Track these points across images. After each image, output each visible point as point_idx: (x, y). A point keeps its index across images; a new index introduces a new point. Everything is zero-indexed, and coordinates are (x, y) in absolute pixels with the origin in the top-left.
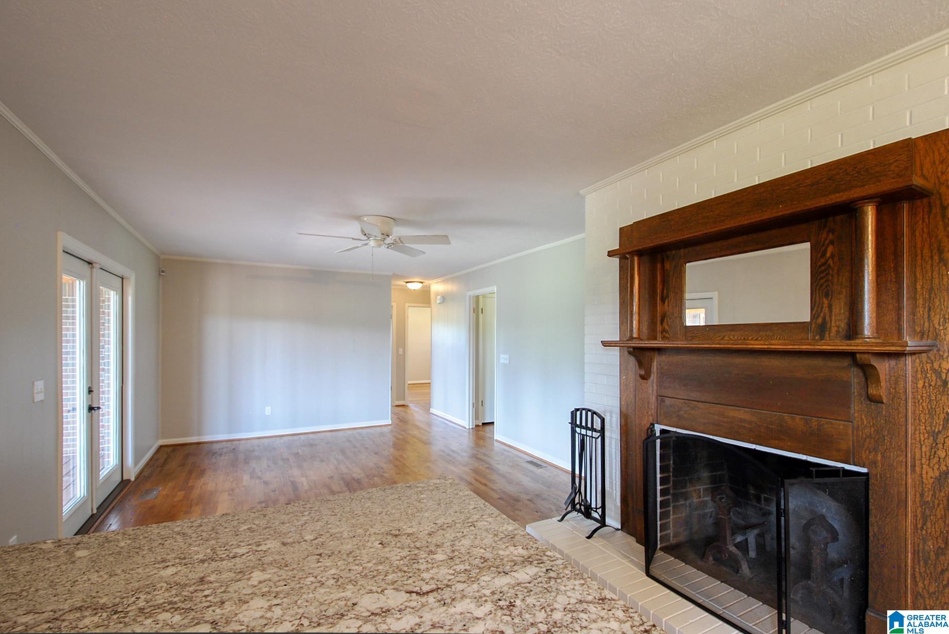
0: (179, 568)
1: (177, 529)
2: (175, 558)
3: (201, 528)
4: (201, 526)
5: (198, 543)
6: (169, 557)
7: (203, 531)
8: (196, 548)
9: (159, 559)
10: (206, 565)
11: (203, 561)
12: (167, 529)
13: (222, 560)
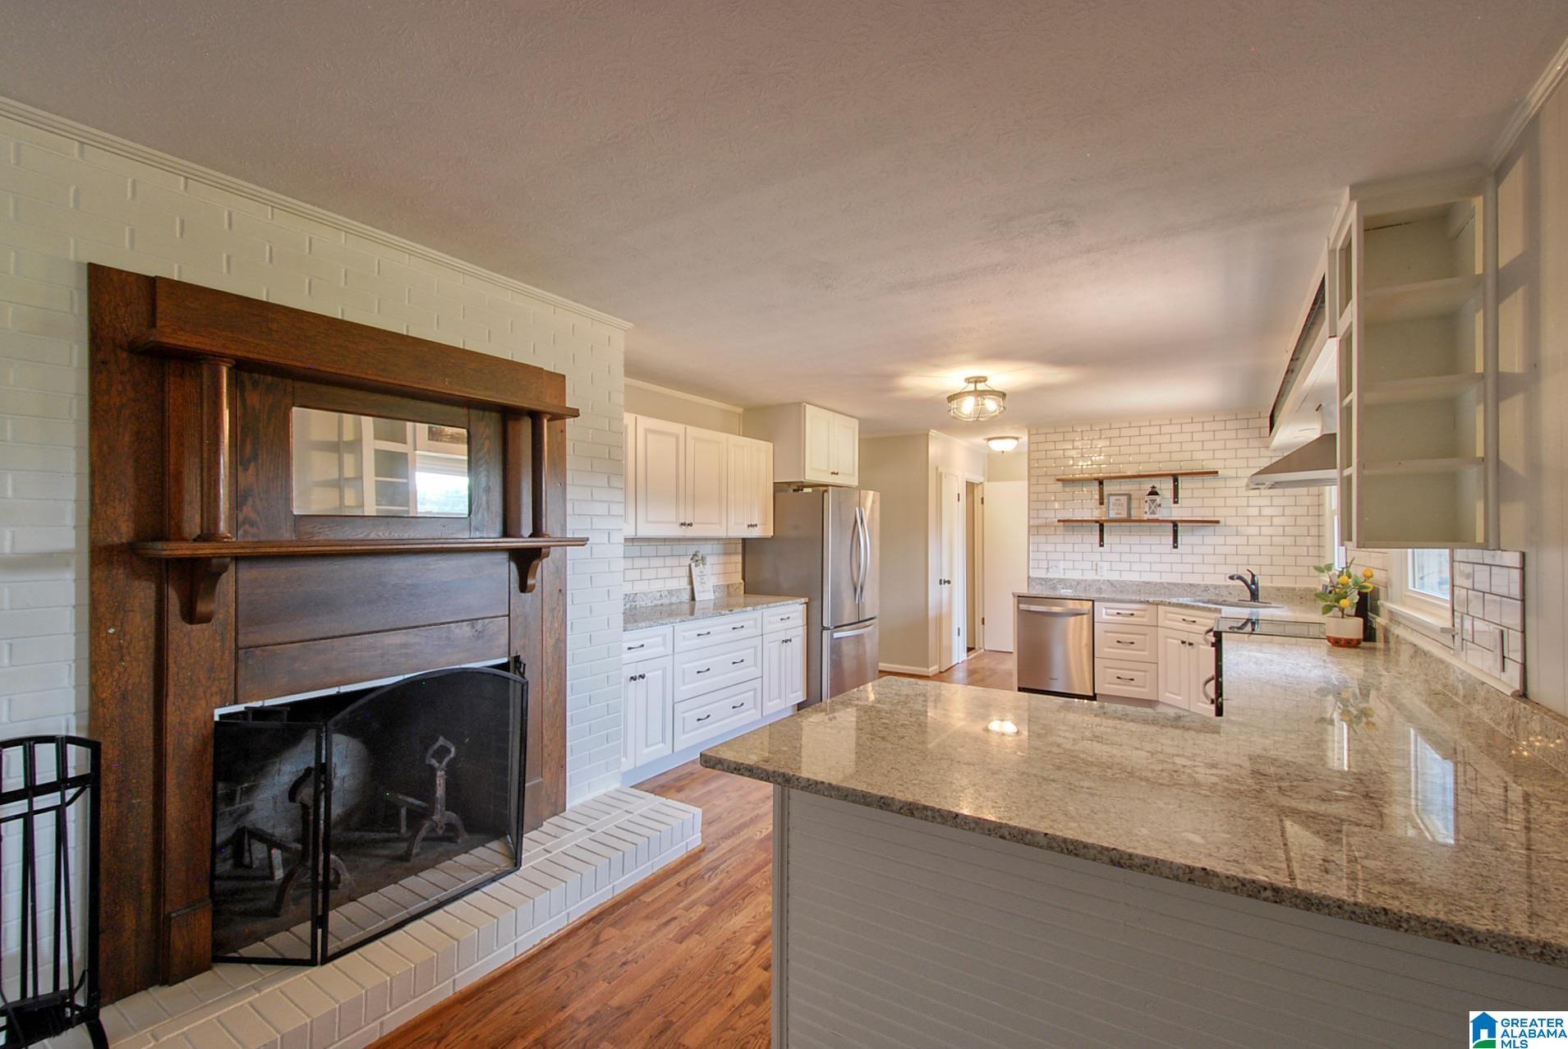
0: (1077, 783)
1: (1074, 825)
2: (1080, 793)
3: (1042, 814)
4: (1042, 817)
5: (1053, 798)
6: (1086, 796)
7: (1042, 809)
8: (1056, 793)
9: (1097, 798)
10: (1052, 777)
11: (1053, 781)
12: (1086, 830)
13: (1035, 776)
